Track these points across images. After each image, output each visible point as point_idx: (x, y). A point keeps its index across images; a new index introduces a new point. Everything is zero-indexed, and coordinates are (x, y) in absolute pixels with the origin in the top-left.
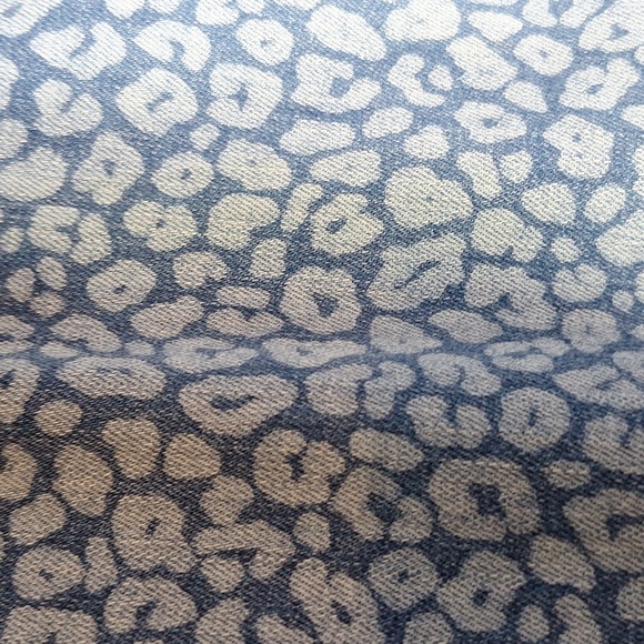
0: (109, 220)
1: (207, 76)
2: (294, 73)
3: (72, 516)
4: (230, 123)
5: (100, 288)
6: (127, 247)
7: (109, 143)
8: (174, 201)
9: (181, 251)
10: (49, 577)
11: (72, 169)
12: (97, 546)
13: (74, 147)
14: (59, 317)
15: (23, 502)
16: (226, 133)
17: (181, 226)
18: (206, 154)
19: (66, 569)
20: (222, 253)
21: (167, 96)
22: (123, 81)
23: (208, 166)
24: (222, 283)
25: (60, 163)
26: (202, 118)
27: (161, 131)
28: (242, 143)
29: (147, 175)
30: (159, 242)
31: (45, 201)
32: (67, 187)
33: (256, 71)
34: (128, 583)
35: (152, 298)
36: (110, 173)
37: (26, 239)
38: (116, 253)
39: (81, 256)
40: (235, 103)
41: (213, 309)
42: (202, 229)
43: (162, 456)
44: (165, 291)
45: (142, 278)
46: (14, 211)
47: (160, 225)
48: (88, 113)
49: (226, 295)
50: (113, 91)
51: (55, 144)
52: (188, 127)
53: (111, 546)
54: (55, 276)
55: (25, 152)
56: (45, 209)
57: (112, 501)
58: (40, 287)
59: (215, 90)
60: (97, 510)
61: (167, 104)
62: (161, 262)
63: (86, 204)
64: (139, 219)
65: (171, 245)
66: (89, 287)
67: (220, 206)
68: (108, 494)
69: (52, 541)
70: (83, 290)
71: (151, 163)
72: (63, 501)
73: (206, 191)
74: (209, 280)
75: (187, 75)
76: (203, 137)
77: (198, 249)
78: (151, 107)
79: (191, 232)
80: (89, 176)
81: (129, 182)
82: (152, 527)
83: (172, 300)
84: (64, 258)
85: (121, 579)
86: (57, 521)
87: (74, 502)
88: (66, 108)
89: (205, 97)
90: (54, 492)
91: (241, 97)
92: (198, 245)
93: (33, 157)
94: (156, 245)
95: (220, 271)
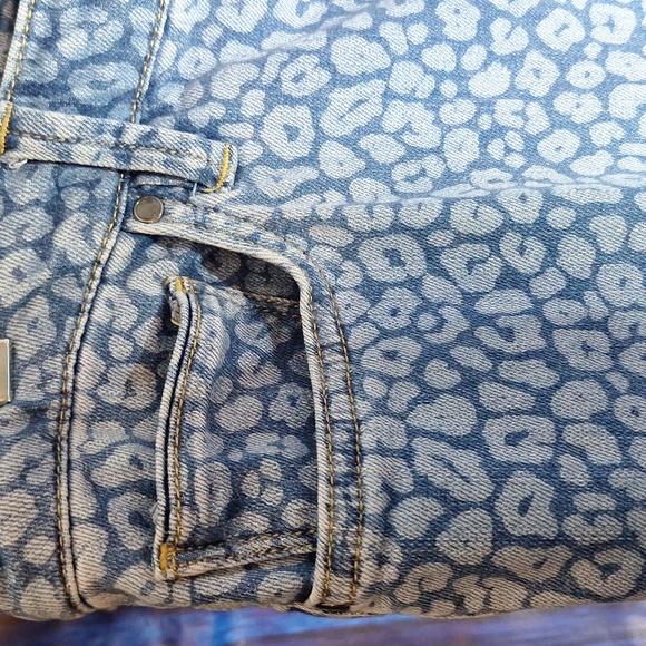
0: (545, 106)
1: (587, 13)
2: (641, 8)
3: (570, 280)
4: (607, 42)
5: (545, 148)
6: (559, 122)
7: (534, 58)
8: (584, 91)
9: (594, 122)
10: (566, 314)
11: (514, 75)
12: (589, 296)
13: (514, 61)
14: (524, 168)
15: (537, 274)
16: (606, 48)
17: (592, 106)
18: (596, 61)
19: (575, 310)
20: (621, 122)
21: (565, 26)
22: (540, 17)
23: (600, 69)
24: (622, 141)
25: (506, 73)
26: (588, 39)
27: (565, 49)
28: (618, 53)
29: (562, 76)
30: (580, 117)
31: (499, 97)
32: (512, 87)
33: (617, 8)
34: (617, 314)
35: (580, 153)
36: (538, 77)
37: (494, 121)
38: (553, 126)
39: (532, 129)
40: (607, 28)
41: (620, 157)
42: (606, 107)
43: (628, 238)
44: (587, 148)
45: (571, 141)
46: (482, 104)
47: (578, 106)
48: (520, 39)
49: (625, 148)
50: (534, 24)
51: (503, 60)
52: (581, 45)
53: (599, 296)
54: (516, 142)
55: (485, 65)
56: (501, 102)
57: (596, 268)
58: (508, 150)
59: (594, 21)
60: (586, 275)
61: (566, 31)
62: (582, 130)
63: (527, 97)
64: (563, 104)
65: (587, 119)
66: (538, 148)
67: (615, 91)
68: (593, 265)
69: (560, 295)
70: (535, 150)
71: (564, 68)
72: (562, 271)
73: (604, 83)
74: (613, 140)
75: (576, 12)
76: (592, 51)
77: (604, 120)
78: (557, 34)
79: (599, 110)
80: (525, 80)
81: (552, 81)
82: (623, 282)
83: (592, 154)
84: (521, 131)
85: (612, 312)
86: (562, 284)
87: (570, 271)
88: (508, 36)
89: (588, 26)
90: (557, 267)
91: (611, 24)
92: (604, 117)
93: (490, 69)
94: (577, 120)
95: (620, 133)
